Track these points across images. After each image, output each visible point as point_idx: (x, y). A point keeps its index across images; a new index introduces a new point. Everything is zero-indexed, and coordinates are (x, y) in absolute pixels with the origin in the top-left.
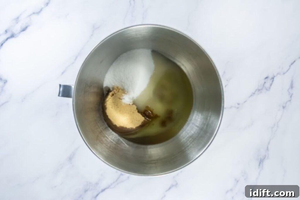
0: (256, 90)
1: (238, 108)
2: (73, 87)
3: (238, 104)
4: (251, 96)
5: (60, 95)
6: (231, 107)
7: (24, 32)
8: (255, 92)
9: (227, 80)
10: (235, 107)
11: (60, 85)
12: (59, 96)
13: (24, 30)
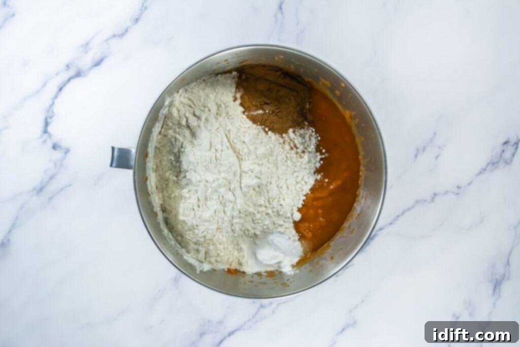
0: (488, 164)
1: (457, 194)
2: (134, 151)
3: (459, 187)
4: (480, 173)
5: (114, 165)
6: (446, 192)
7: (98, 67)
8: (487, 167)
9: (440, 148)
10: (454, 193)
11: (113, 149)
12: (111, 165)
13: (97, 64)
